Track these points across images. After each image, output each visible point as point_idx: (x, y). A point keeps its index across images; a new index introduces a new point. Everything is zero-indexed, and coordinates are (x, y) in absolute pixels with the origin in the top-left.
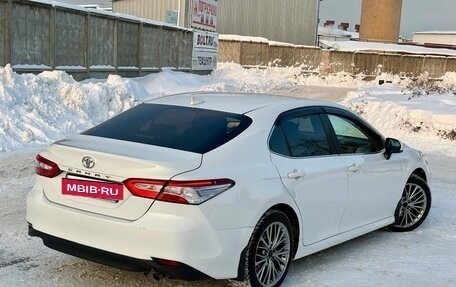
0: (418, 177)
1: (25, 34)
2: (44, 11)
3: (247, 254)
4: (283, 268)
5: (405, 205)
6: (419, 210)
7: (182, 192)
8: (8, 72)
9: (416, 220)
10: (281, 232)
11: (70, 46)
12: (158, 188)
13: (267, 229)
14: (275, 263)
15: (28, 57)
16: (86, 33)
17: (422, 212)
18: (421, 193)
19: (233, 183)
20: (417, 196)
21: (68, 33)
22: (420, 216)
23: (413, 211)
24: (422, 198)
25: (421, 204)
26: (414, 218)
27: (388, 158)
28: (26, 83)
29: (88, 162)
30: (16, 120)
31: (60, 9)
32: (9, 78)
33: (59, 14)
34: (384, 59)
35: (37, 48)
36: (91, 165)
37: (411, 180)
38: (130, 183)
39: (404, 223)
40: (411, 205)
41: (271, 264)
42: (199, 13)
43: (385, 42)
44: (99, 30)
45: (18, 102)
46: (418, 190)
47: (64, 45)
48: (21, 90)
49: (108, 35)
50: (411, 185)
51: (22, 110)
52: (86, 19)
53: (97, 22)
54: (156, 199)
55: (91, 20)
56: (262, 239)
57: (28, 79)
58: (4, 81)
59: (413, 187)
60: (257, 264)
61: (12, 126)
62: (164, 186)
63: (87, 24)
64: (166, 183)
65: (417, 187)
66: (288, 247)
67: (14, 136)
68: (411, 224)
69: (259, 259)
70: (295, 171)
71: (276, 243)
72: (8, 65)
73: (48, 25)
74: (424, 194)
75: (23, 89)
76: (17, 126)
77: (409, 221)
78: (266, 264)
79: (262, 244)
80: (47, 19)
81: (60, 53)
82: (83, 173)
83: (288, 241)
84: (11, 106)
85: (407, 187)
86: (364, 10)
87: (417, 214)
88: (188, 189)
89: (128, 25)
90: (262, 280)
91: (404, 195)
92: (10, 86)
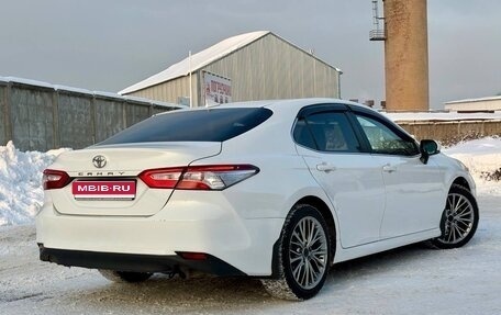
0: (461, 187)
1: (27, 120)
2: (45, 95)
3: (280, 249)
4: (322, 270)
5: (451, 218)
6: (468, 223)
7: (203, 178)
8: (10, 149)
9: (465, 235)
10: (315, 230)
11: (77, 131)
12: (176, 176)
13: (300, 223)
14: (312, 262)
15: (32, 144)
16: (93, 118)
17: (470, 225)
18: (466, 204)
19: (258, 170)
20: (463, 208)
21: (73, 117)
22: (468, 230)
23: (459, 224)
24: (468, 210)
25: (468, 216)
26: (462, 233)
27: (425, 163)
28: (30, 161)
29: (99, 161)
30: (22, 196)
31: (63, 93)
32: (11, 156)
33: (63, 98)
34: (416, 129)
35: (41, 134)
36: (103, 163)
37: (452, 190)
38: (146, 176)
39: (452, 239)
40: (457, 218)
41: (308, 264)
42: (213, 93)
43: (415, 112)
44: (107, 114)
45: (23, 179)
46: (463, 201)
47: (70, 130)
48: (25, 167)
49: (116, 118)
50: (454, 195)
51: (28, 186)
52: (92, 102)
53: (104, 105)
54: (175, 188)
55: (97, 103)
56: (294, 233)
57: (33, 156)
58: (7, 159)
59: (457, 198)
60: (292, 261)
61: (17, 201)
62: (183, 173)
63: (92, 108)
64: (184, 170)
65: (461, 197)
66: (324, 246)
67: (20, 211)
68: (460, 239)
69: (293, 256)
70: (324, 164)
71: (310, 241)
72: (10, 143)
73: (51, 109)
74: (470, 204)
75: (28, 167)
76: (23, 201)
77: (458, 236)
78: (302, 263)
79: (295, 239)
80: (49, 104)
81: (66, 139)
82: (94, 175)
83: (323, 239)
84: (15, 183)
85: (450, 198)
86: (389, 83)
87: (465, 228)
88: (209, 173)
89: (138, 108)
90: (300, 281)
91: (448, 207)
92: (12, 164)
